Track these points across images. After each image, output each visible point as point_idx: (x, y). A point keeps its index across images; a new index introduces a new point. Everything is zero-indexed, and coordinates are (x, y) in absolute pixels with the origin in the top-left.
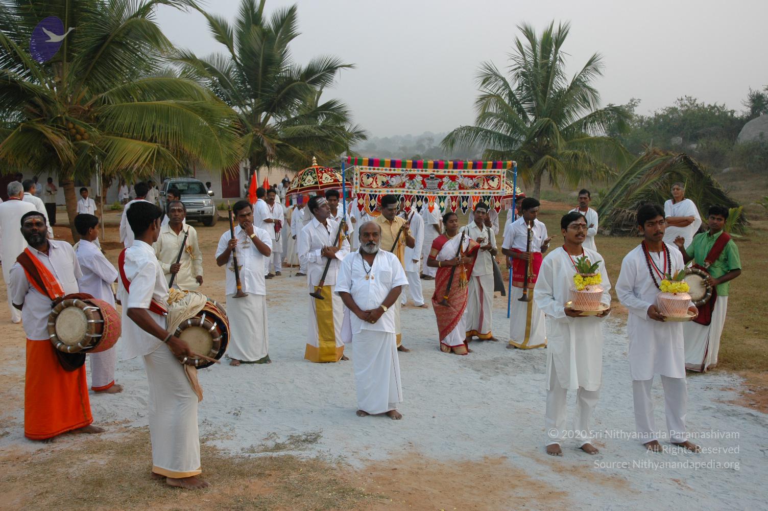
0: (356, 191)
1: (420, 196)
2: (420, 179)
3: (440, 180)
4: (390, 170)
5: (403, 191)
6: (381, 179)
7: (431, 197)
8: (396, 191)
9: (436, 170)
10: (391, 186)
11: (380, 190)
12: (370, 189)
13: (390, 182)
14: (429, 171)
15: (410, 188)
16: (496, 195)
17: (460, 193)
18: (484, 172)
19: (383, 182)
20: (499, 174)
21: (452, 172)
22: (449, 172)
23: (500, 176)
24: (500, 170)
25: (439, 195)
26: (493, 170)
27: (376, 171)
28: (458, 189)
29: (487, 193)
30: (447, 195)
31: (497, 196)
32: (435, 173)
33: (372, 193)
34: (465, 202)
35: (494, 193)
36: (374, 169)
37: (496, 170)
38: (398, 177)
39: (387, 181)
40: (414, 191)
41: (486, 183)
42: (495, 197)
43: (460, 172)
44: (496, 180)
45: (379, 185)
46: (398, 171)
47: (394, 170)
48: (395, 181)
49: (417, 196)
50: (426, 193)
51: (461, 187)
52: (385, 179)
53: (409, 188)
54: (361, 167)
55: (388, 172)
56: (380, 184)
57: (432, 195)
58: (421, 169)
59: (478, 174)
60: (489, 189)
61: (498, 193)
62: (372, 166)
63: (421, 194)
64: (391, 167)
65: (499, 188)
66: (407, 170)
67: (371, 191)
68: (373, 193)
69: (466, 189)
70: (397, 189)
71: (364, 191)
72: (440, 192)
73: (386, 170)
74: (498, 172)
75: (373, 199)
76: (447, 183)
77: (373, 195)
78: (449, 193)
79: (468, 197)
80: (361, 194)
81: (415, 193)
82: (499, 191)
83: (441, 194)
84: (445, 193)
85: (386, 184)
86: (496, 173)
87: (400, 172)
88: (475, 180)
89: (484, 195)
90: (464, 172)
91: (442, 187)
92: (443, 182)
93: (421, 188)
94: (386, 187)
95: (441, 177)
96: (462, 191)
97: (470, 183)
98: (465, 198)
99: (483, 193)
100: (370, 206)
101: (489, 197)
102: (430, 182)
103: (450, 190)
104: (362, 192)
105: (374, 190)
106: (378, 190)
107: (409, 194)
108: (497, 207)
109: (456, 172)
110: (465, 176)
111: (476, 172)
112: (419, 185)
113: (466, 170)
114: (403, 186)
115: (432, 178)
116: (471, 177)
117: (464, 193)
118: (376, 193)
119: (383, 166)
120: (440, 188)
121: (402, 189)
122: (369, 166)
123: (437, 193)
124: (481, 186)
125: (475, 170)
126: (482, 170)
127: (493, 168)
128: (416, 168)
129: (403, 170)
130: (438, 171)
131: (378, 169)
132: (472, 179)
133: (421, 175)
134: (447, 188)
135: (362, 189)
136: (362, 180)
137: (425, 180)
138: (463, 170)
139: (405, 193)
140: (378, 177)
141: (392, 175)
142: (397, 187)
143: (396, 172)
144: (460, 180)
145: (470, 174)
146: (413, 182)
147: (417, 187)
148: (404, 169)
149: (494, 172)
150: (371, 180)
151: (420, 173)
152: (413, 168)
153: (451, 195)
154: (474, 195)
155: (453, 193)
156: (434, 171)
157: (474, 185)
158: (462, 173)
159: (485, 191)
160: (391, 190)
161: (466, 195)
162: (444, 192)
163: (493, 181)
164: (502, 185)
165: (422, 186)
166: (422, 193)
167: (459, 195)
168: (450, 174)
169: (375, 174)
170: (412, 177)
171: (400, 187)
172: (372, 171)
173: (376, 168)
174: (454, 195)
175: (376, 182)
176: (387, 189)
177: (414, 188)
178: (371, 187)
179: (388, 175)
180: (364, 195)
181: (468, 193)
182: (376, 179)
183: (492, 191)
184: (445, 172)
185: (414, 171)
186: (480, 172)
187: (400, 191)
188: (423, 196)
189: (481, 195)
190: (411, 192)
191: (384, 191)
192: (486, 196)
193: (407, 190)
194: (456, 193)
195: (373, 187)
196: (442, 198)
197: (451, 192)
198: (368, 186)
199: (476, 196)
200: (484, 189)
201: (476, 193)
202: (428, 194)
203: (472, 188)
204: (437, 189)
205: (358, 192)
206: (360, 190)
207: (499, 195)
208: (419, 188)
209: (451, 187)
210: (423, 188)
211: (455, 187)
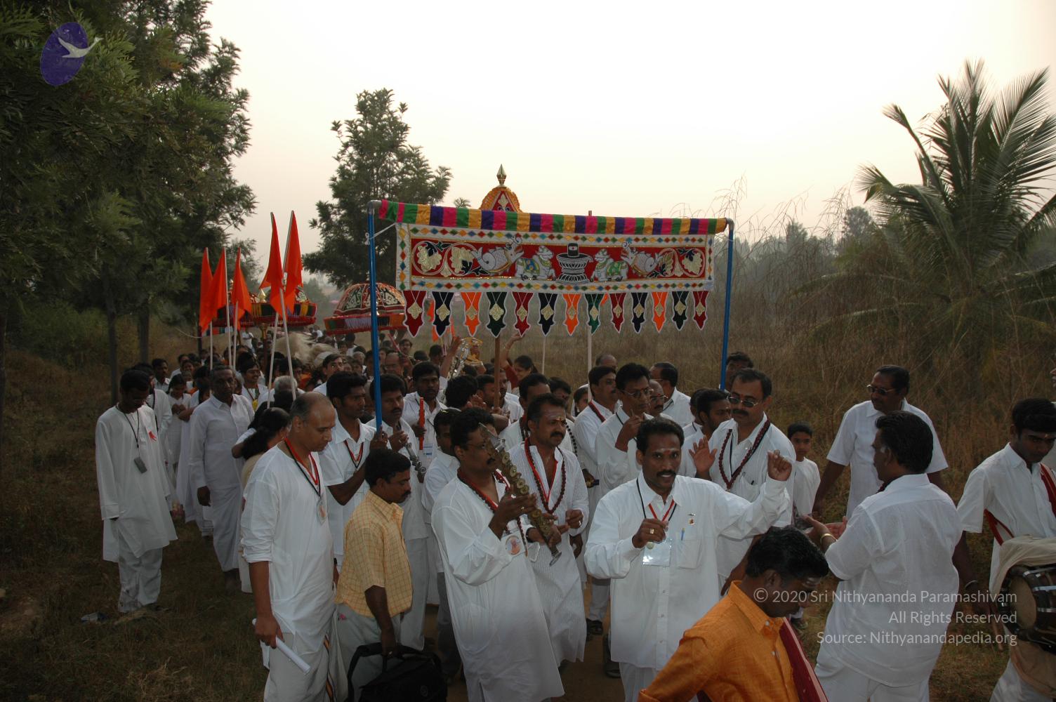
0: (402, 286)
1: (549, 295)
2: (546, 255)
3: (589, 259)
4: (481, 235)
5: (512, 285)
6: (460, 256)
7: (572, 296)
8: (495, 285)
9: (580, 235)
10: (484, 274)
11: (459, 281)
12: (436, 281)
13: (480, 262)
14: (567, 239)
15: (526, 278)
16: (697, 289)
17: (630, 287)
18: (674, 240)
19: (464, 263)
20: (702, 244)
21: (614, 240)
22: (607, 240)
23: (703, 249)
24: (703, 237)
25: (588, 292)
26: (691, 237)
27: (449, 237)
28: (625, 277)
29: (680, 285)
31: (700, 292)
32: (580, 243)
33: (440, 290)
34: (639, 305)
35: (694, 285)
36: (444, 232)
37: (697, 237)
38: (499, 251)
39: (475, 260)
41: (677, 264)
42: (695, 293)
43: (629, 240)
44: (697, 257)
45: (457, 270)
46: (499, 236)
47: (491, 235)
48: (492, 261)
49: (541, 295)
50: (561, 287)
51: (632, 274)
52: (469, 256)
53: (524, 278)
54: (412, 226)
55: (476, 239)
56: (458, 267)
57: (572, 291)
58: (547, 234)
59: (663, 244)
60: (684, 276)
61: (701, 285)
62: (439, 224)
63: (549, 291)
64: (482, 228)
65: (703, 276)
66: (518, 235)
67: (439, 286)
68: (444, 290)
69: (642, 277)
70: (499, 280)
71: (422, 284)
72: (589, 285)
73: (472, 234)
74: (700, 240)
75: (444, 306)
76: (605, 263)
77: (444, 294)
78: (608, 288)
79: (645, 294)
80: (415, 293)
81: (537, 288)
82: (702, 281)
83: (592, 289)
84: (600, 288)
85: (471, 269)
86: (697, 244)
87: (504, 240)
88: (659, 258)
89: (676, 289)
90: (637, 240)
91: (595, 274)
92: (596, 262)
93: (550, 277)
94: (472, 276)
95: (593, 251)
96: (633, 283)
97: (647, 263)
98: (639, 299)
99: (674, 286)
100: (438, 322)
101: (686, 294)
102: (568, 261)
103: (610, 280)
104: (416, 288)
105: (445, 282)
106: (454, 281)
107: (524, 290)
108: (700, 314)
109: (621, 240)
110: (639, 250)
111: (660, 240)
112: (545, 271)
113: (640, 237)
114: (511, 271)
115: (573, 253)
116: (652, 251)
117: (638, 287)
118: (451, 290)
119: (466, 226)
120: (589, 277)
121: (510, 279)
122: (431, 224)
123: (585, 288)
124: (668, 270)
125: (657, 237)
126: (670, 237)
127: (691, 232)
128: (539, 231)
129: (509, 236)
130: (584, 239)
131: (454, 233)
132: (653, 256)
133: (550, 247)
134: (603, 277)
135: (416, 279)
136: (416, 259)
137: (559, 259)
138: (633, 237)
139: (516, 289)
140: (455, 250)
141: (487, 248)
142: (496, 275)
143: (494, 240)
144: (630, 259)
145: (648, 244)
146: (532, 263)
147: (542, 273)
148: (513, 233)
149: (693, 240)
150: (437, 257)
151: (548, 241)
152: (531, 230)
153: (612, 291)
154: (657, 290)
155: (615, 288)
156: (576, 238)
157: (656, 268)
158: (634, 244)
159: (677, 282)
160: (480, 280)
161: (641, 290)
162: (596, 284)
163: (691, 259)
164: (707, 268)
165: (552, 272)
166: (553, 287)
167: (627, 290)
168: (610, 244)
169: (446, 244)
170: (530, 251)
171: (505, 274)
172: (439, 236)
173: (449, 229)
174: (619, 291)
175: (450, 263)
176: (472, 281)
177: (535, 278)
178: (439, 276)
179: (477, 245)
180: (423, 293)
181: (645, 286)
182: (450, 255)
183: (690, 282)
184: (599, 240)
185: (534, 237)
186: (667, 240)
187: (504, 285)
188: (555, 296)
189: (671, 290)
190: (529, 286)
191: (469, 285)
192: (679, 293)
193: (521, 281)
194: (622, 288)
195: (442, 276)
196: (594, 298)
197: (612, 284)
198: (431, 274)
199: (659, 294)
200: (674, 277)
201: (659, 286)
202: (565, 291)
203: (653, 275)
204: (582, 278)
205: (407, 289)
206: (413, 284)
207: (703, 289)
208: (546, 277)
209: (613, 274)
210: (554, 275)
211: (619, 273)
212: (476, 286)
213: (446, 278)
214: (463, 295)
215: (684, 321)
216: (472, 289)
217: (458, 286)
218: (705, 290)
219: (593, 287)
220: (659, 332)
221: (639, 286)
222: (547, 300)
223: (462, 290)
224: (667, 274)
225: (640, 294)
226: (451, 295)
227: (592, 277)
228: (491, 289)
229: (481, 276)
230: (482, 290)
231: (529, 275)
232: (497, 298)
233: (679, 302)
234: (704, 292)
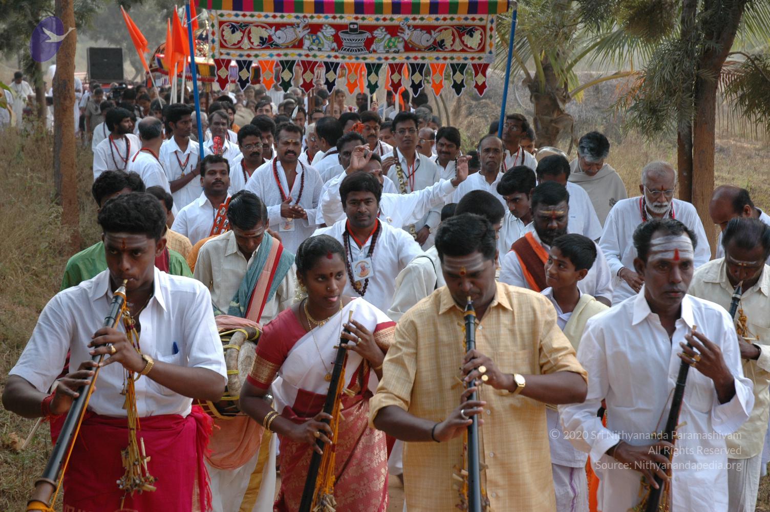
0: (214, 55)
1: (332, 63)
2: (330, 32)
3: (368, 35)
4: (274, 17)
5: (300, 55)
6: (257, 33)
7: (353, 64)
8: (286, 55)
9: (360, 16)
10: (277, 46)
11: (257, 52)
12: (239, 52)
14: (348, 19)
15: (312, 49)
16: (476, 62)
17: (408, 58)
18: (452, 19)
19: (261, 38)
20: (483, 23)
21: (392, 19)
22: (385, 19)
23: (484, 27)
24: (483, 16)
25: (368, 61)
26: (470, 16)
27: (248, 19)
28: (402, 50)
29: (459, 58)
30: (383, 61)
31: (480, 65)
32: (359, 22)
33: (241, 59)
34: (417, 73)
36: (244, 16)
37: (477, 16)
40: (318, 53)
41: (457, 39)
42: (474, 65)
44: (477, 34)
45: (255, 44)
46: (289, 18)
47: (282, 17)
49: (326, 63)
50: (343, 57)
51: (409, 47)
53: (310, 49)
54: (219, 12)
55: (270, 20)
56: (256, 41)
57: (354, 60)
58: (331, 15)
59: (440, 22)
60: (463, 51)
61: (480, 58)
63: (333, 60)
64: (275, 11)
65: (483, 50)
67: (241, 56)
68: (245, 58)
69: (420, 50)
70: (289, 51)
71: (228, 54)
72: (368, 56)
73: (266, 16)
74: (481, 19)
75: (245, 70)
76: (383, 39)
77: (245, 62)
78: (386, 59)
79: (423, 65)
80: (223, 60)
81: (322, 57)
82: (481, 55)
83: (372, 59)
84: (379, 59)
85: (267, 43)
86: (477, 22)
87: (293, 20)
89: (455, 61)
90: (414, 19)
91: (373, 47)
93: (333, 50)
94: (267, 48)
95: (372, 28)
96: (412, 55)
98: (418, 68)
99: (452, 58)
100: (240, 80)
101: (464, 66)
102: (350, 37)
103: (388, 52)
104: (225, 57)
105: (246, 53)
106: (253, 53)
107: (310, 59)
108: (480, 83)
109: (398, 19)
111: (437, 19)
112: (329, 44)
113: (417, 16)
115: (353, 30)
116: (428, 29)
117: (416, 58)
118: (250, 59)
120: (368, 49)
121: (298, 51)
122: (234, 10)
123: (365, 58)
124: (448, 45)
125: (434, 16)
126: (448, 16)
127: (470, 12)
128: (323, 12)
129: (297, 17)
130: (364, 19)
131: (252, 16)
134: (381, 48)
135: (223, 51)
136: (223, 36)
137: (340, 34)
138: (410, 16)
139: (304, 58)
140: (253, 29)
142: (287, 47)
143: (285, 20)
145: (425, 23)
146: (317, 38)
147: (326, 46)
148: (301, 15)
149: (473, 19)
150: (239, 34)
151: (331, 21)
152: (316, 12)
153: (391, 61)
154: (435, 61)
155: (394, 58)
156: (356, 18)
158: (411, 22)
159: (455, 55)
160: (275, 52)
161: (420, 61)
162: (376, 56)
163: (471, 36)
164: (487, 44)
165: (335, 45)
166: (336, 57)
167: (405, 61)
168: (388, 23)
169: (247, 25)
170: (315, 29)
171: (294, 47)
172: (241, 19)
173: (248, 13)
174: (397, 61)
175: (249, 38)
176: (268, 52)
177: (320, 50)
180: (229, 61)
181: (423, 58)
182: (249, 32)
183: (469, 55)
184: (377, 19)
185: (319, 18)
186: (445, 19)
187: (293, 55)
188: (337, 64)
189: (449, 61)
190: (315, 56)
191: (266, 55)
192: (458, 65)
193: (308, 52)
194: (400, 58)
195: (243, 49)
196: (373, 67)
197: (390, 56)
198: (234, 47)
199: (438, 65)
200: (453, 51)
201: (437, 58)
202: (347, 60)
203: (431, 48)
204: (362, 50)
205: (217, 57)
206: (221, 54)
207: (483, 62)
208: (329, 49)
209: (390, 47)
210: (336, 48)
211: (396, 47)
212: (271, 55)
213: (245, 50)
214: (260, 62)
215: (463, 89)
216: (267, 58)
217: (256, 56)
218: (485, 62)
222: (330, 67)
223: (259, 58)
224: (446, 48)
225: (418, 65)
226: (250, 62)
227: (371, 49)
228: (283, 58)
229: (274, 48)
230: (276, 59)
231: (315, 47)
232: (288, 65)
233: (458, 72)
234: (485, 64)
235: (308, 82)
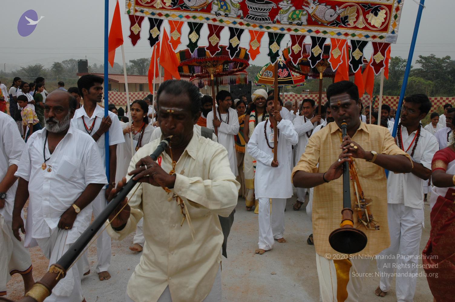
0: (129, 12)
1: (237, 29)
5: (208, 19)
7: (256, 32)
8: (194, 17)
11: (168, 12)
12: (151, 11)
15: (220, 14)
16: (377, 40)
17: (310, 31)
23: (390, 7)
25: (271, 30)
29: (360, 35)
30: (285, 32)
31: (380, 44)
34: (317, 47)
35: (374, 37)
40: (226, 19)
41: (361, 17)
42: (374, 44)
44: (382, 13)
45: (168, 4)
48: (194, 0)
49: (231, 29)
50: (248, 25)
51: (312, 21)
53: (217, 14)
57: (257, 29)
60: (365, 28)
61: (381, 37)
63: (238, 26)
65: (385, 29)
67: (153, 14)
68: (156, 17)
70: (197, 14)
72: (272, 25)
76: (288, 10)
77: (156, 20)
78: (289, 30)
79: (324, 39)
80: (137, 17)
81: (228, 23)
82: (384, 34)
83: (275, 29)
84: (282, 29)
85: (178, 4)
89: (356, 38)
96: (314, 28)
98: (318, 42)
99: (353, 35)
100: (151, 38)
101: (365, 43)
102: (256, 7)
106: (164, 12)
108: (378, 62)
112: (235, 11)
116: (332, 5)
117: (317, 32)
120: (272, 19)
121: (206, 15)
123: (268, 28)
124: (351, 22)
134: (285, 20)
137: (247, 3)
139: (211, 22)
142: (196, 10)
146: (226, 6)
153: (293, 33)
154: (336, 37)
155: (296, 30)
159: (357, 32)
160: (186, 14)
161: (321, 35)
162: (279, 26)
163: (376, 14)
164: (391, 24)
166: (241, 24)
171: (203, 11)
174: (299, 33)
176: (179, 13)
177: (226, 15)
178: (153, 6)
181: (325, 32)
183: (371, 34)
187: (202, 18)
188: (242, 30)
189: (350, 38)
190: (221, 21)
191: (175, 15)
192: (358, 42)
193: (215, 17)
194: (303, 31)
195: (155, 7)
196: (276, 36)
197: (293, 27)
198: (147, 5)
199: (338, 40)
200: (356, 28)
201: (339, 34)
202: (251, 28)
203: (333, 24)
204: (266, 19)
205: (132, 14)
206: (136, 11)
207: (383, 41)
208: (236, 16)
209: (294, 19)
210: (242, 15)
211: (299, 19)
212: (181, 16)
213: (157, 9)
214: (170, 22)
215: (360, 65)
216: (177, 19)
217: (167, 15)
218: (386, 42)
219: (275, 27)
220: (334, 71)
221: (319, 31)
222: (236, 33)
223: (170, 18)
224: (349, 25)
225: (319, 38)
226: (162, 21)
227: (275, 20)
228: (191, 20)
229: (184, 10)
230: (185, 20)
231: (222, 13)
232: (196, 27)
233: (357, 49)
234: (385, 43)
235: (214, 45)
